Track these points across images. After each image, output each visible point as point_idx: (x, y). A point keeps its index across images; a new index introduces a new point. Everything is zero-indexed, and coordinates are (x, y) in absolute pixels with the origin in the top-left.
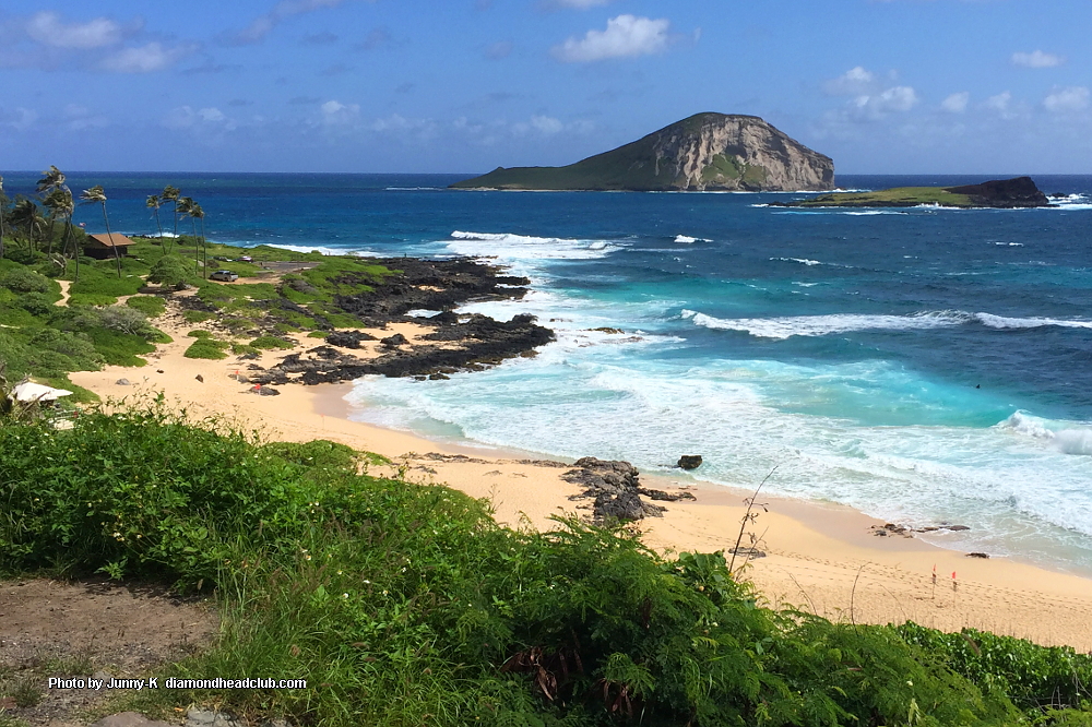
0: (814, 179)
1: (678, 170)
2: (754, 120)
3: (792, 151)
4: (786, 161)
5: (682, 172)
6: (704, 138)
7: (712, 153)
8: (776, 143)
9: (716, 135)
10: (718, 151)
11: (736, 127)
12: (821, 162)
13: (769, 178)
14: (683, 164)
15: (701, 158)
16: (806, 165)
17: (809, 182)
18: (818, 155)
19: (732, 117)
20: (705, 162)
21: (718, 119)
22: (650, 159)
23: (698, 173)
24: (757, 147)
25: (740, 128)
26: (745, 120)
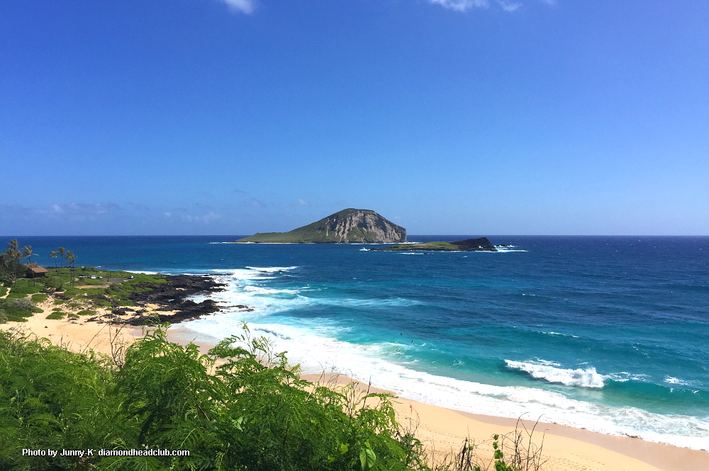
0: (398, 238)
1: (336, 234)
2: (371, 212)
4: (385, 230)
6: (348, 220)
7: (352, 226)
8: (381, 222)
9: (354, 218)
10: (354, 225)
11: (363, 215)
12: (400, 230)
13: (377, 237)
15: (347, 229)
16: (394, 231)
17: (395, 239)
18: (399, 227)
19: (361, 211)
20: (349, 230)
21: (354, 211)
22: (324, 229)
23: (345, 235)
24: (372, 224)
25: (365, 215)
26: (366, 212)
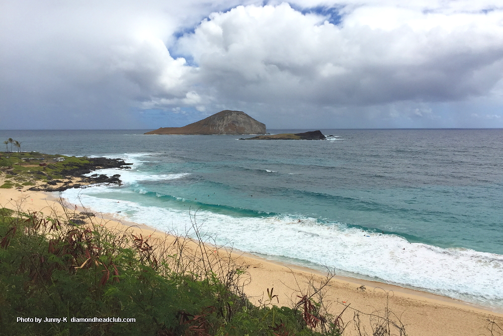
0: (260, 131)
2: (242, 113)
3: (252, 122)
4: (251, 125)
5: (218, 129)
6: (226, 118)
8: (248, 119)
9: (229, 117)
10: (230, 122)
11: (235, 114)
12: (263, 125)
13: (246, 131)
14: (219, 126)
16: (257, 126)
18: (261, 123)
20: (225, 125)
21: (230, 112)
22: (208, 124)
23: (223, 129)
24: (242, 121)
26: (238, 113)
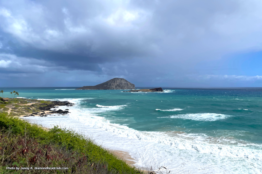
0: (132, 88)
1: (111, 86)
2: (123, 79)
3: (129, 84)
4: (128, 85)
5: (112, 87)
6: (115, 82)
8: (126, 82)
9: (117, 81)
10: (118, 83)
11: (120, 80)
12: (133, 85)
16: (131, 85)
20: (116, 85)
21: (118, 79)
22: (107, 84)
23: (114, 87)
24: (123, 83)
